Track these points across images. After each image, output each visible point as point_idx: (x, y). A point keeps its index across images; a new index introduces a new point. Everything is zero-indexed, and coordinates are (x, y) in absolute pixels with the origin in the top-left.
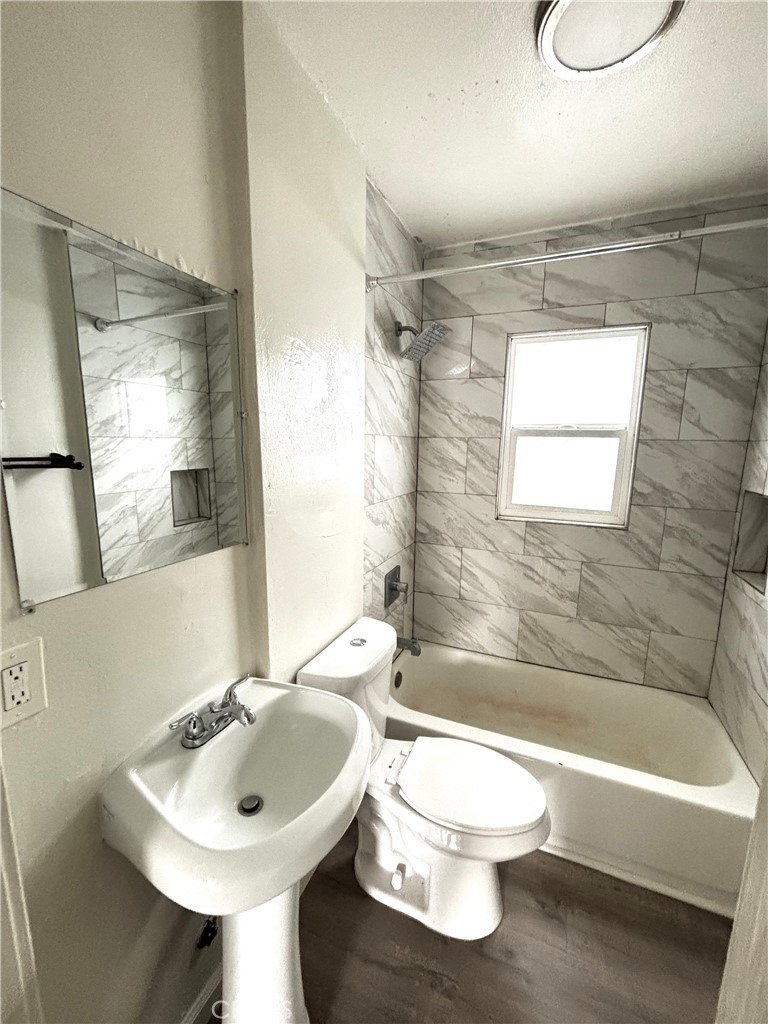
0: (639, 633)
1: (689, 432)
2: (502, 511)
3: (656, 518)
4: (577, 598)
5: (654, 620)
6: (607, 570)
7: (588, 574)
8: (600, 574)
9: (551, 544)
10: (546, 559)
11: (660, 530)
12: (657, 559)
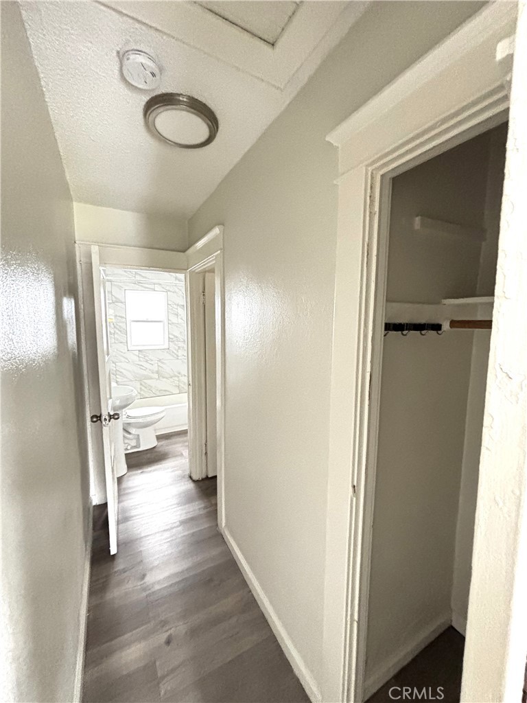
0: (176, 378)
1: (180, 321)
2: (129, 349)
3: (175, 344)
4: (157, 372)
5: (179, 373)
6: (165, 361)
7: (160, 364)
8: (162, 363)
9: (147, 356)
10: (147, 361)
11: (177, 348)
12: (178, 356)
